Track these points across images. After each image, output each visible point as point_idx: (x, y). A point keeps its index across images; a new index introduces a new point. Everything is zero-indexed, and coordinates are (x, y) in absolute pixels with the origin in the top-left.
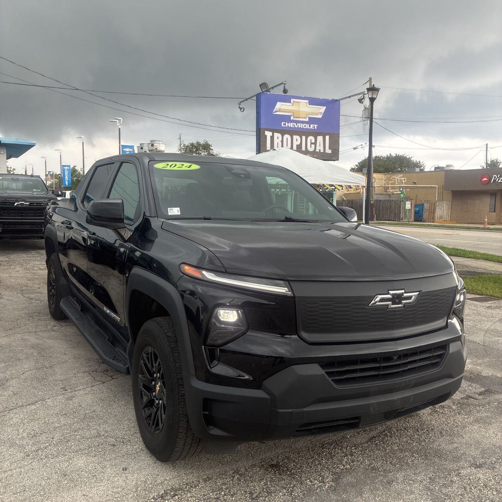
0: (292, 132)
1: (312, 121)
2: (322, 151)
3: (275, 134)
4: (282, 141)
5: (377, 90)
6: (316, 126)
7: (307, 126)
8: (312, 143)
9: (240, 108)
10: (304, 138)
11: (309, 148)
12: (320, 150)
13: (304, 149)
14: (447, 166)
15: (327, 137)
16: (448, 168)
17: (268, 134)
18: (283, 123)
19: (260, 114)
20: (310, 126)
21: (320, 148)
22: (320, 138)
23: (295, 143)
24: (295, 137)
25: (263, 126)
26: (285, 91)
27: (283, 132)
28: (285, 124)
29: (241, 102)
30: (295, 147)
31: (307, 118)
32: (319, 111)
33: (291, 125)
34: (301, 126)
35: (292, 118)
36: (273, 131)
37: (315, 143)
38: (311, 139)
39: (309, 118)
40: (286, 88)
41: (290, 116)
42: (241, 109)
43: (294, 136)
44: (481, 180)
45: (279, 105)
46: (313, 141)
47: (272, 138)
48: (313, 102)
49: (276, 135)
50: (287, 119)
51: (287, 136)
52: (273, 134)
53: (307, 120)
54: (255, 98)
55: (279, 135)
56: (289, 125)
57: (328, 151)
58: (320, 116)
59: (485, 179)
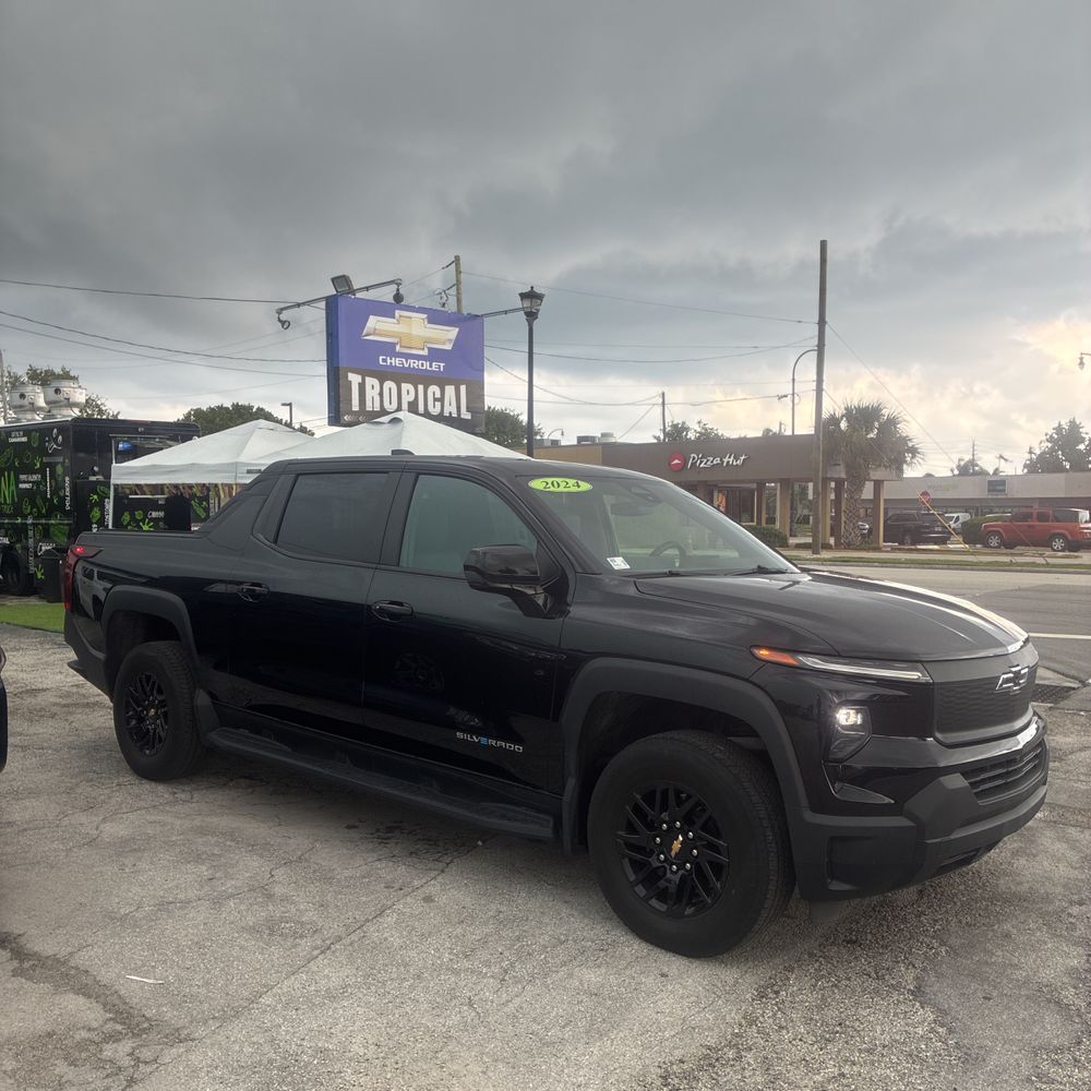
0: (399, 376)
1: (435, 355)
2: (455, 415)
3: (367, 379)
4: (381, 394)
5: (540, 297)
6: (442, 365)
7: (426, 365)
8: (435, 400)
9: (279, 320)
10: (421, 387)
11: (431, 408)
12: (450, 413)
13: (421, 409)
14: (603, 435)
15: (463, 388)
16: (604, 441)
17: (354, 379)
18: (381, 358)
19: (337, 337)
20: (431, 366)
21: (450, 409)
22: (450, 390)
23: (407, 399)
24: (405, 387)
25: (343, 364)
26: (398, 298)
27: (382, 376)
28: (384, 360)
29: (282, 309)
30: (405, 406)
31: (426, 350)
32: (446, 336)
33: (396, 362)
34: (415, 364)
35: (398, 348)
36: (364, 373)
37: (441, 400)
38: (434, 390)
39: (429, 349)
40: (401, 292)
41: (394, 345)
42: (283, 323)
43: (403, 385)
44: (669, 464)
45: (373, 322)
46: (438, 395)
47: (362, 387)
48: (436, 317)
49: (370, 381)
50: (388, 349)
51: (389, 385)
52: (364, 380)
53: (425, 352)
54: (323, 304)
55: (376, 382)
56: (393, 361)
57: (466, 415)
58: (448, 347)
59: (676, 461)
